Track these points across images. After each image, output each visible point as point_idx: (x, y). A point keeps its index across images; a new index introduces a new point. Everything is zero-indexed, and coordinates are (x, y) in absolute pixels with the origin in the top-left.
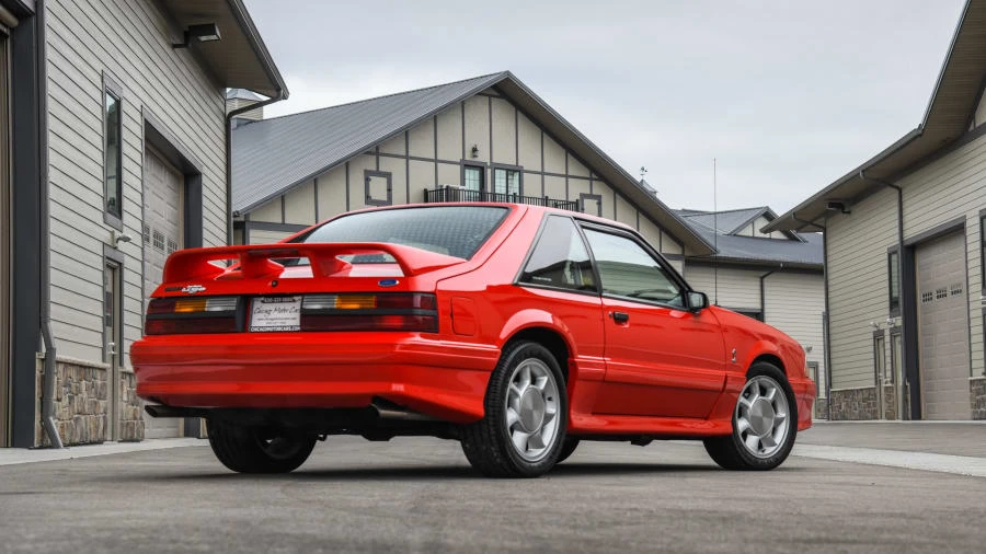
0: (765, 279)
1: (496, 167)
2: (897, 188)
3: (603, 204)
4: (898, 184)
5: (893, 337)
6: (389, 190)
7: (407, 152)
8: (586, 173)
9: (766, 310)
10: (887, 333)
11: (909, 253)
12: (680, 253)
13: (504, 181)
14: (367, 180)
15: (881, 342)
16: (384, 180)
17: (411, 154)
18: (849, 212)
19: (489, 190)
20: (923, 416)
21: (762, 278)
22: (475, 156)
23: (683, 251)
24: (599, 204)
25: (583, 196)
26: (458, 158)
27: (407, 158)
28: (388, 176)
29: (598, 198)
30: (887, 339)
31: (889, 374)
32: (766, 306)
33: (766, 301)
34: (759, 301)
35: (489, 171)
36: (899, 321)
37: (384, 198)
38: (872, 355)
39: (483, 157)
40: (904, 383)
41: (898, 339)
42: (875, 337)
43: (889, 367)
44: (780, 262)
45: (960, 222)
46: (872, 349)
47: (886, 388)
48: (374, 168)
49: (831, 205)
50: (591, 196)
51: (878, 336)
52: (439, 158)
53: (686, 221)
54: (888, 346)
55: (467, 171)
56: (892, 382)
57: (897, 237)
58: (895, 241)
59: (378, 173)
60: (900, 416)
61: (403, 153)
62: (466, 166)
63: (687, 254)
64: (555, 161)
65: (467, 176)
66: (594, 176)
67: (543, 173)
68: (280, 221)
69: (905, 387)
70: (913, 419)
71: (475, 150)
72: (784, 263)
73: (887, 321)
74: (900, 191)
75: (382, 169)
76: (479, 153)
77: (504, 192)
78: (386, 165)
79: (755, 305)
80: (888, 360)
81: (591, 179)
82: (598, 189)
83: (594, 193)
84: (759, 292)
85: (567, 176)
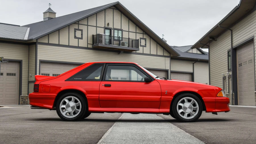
0: (194, 64)
1: (115, 29)
2: (231, 30)
3: (147, 41)
4: (231, 29)
5: (229, 78)
6: (82, 35)
7: (88, 24)
8: (142, 32)
9: (194, 72)
10: (227, 77)
11: (234, 51)
12: (169, 55)
13: (117, 33)
14: (75, 31)
15: (225, 80)
16: (80, 32)
17: (89, 24)
18: (216, 40)
19: (112, 35)
20: (238, 104)
21: (193, 64)
22: (108, 26)
23: (170, 55)
24: (146, 41)
25: (141, 38)
26: (103, 26)
27: (88, 25)
28: (82, 30)
29: (145, 39)
30: (227, 79)
31: (227, 90)
32: (194, 71)
33: (194, 70)
34: (192, 70)
35: (113, 30)
36: (231, 73)
37: (80, 37)
38: (222, 84)
39: (111, 26)
40: (232, 93)
41: (231, 79)
42: (223, 79)
43: (227, 88)
44: (198, 59)
45: (252, 38)
46: (222, 82)
47: (227, 94)
48: (77, 28)
49: (210, 38)
50: (143, 39)
51: (224, 78)
52: (97, 26)
53: (174, 49)
54: (227, 81)
55: (106, 30)
56: (228, 93)
57: (231, 46)
58: (230, 47)
59: (79, 30)
60: (231, 104)
61: (87, 24)
62: (106, 28)
63: (171, 56)
64: (132, 28)
65: (106, 32)
66: (144, 33)
67: (129, 32)
68: (47, 42)
69: (232, 94)
70: (235, 105)
71: (108, 24)
72: (200, 59)
73: (227, 73)
74: (232, 31)
75: (80, 28)
76: (109, 25)
77: (117, 36)
78: (81, 27)
79: (191, 71)
80: (227, 86)
81: (143, 34)
82: (145, 37)
83: (144, 38)
84: (192, 67)
85: (136, 33)
